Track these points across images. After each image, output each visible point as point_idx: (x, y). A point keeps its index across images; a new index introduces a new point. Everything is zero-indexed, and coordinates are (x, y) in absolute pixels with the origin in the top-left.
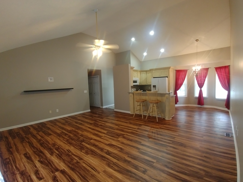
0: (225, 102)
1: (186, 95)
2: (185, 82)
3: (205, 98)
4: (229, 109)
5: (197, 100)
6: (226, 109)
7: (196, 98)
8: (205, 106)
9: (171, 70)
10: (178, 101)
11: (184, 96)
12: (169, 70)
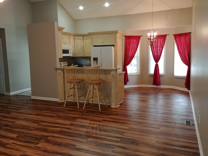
0: (185, 80)
1: (138, 72)
2: (138, 53)
3: (162, 76)
4: (189, 89)
5: (152, 79)
6: (186, 90)
7: (151, 75)
8: (162, 86)
9: (118, 35)
10: (128, 81)
11: (136, 73)
12: (116, 35)
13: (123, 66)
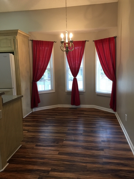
0: (110, 99)
1: (53, 89)
2: (50, 65)
3: (82, 93)
4: (115, 110)
5: (70, 97)
6: (111, 111)
7: (68, 93)
8: (83, 106)
11: (50, 90)
12: (15, 37)
13: (32, 81)
